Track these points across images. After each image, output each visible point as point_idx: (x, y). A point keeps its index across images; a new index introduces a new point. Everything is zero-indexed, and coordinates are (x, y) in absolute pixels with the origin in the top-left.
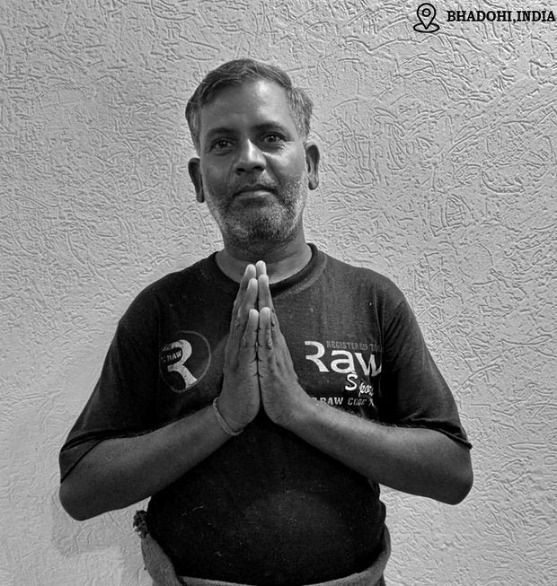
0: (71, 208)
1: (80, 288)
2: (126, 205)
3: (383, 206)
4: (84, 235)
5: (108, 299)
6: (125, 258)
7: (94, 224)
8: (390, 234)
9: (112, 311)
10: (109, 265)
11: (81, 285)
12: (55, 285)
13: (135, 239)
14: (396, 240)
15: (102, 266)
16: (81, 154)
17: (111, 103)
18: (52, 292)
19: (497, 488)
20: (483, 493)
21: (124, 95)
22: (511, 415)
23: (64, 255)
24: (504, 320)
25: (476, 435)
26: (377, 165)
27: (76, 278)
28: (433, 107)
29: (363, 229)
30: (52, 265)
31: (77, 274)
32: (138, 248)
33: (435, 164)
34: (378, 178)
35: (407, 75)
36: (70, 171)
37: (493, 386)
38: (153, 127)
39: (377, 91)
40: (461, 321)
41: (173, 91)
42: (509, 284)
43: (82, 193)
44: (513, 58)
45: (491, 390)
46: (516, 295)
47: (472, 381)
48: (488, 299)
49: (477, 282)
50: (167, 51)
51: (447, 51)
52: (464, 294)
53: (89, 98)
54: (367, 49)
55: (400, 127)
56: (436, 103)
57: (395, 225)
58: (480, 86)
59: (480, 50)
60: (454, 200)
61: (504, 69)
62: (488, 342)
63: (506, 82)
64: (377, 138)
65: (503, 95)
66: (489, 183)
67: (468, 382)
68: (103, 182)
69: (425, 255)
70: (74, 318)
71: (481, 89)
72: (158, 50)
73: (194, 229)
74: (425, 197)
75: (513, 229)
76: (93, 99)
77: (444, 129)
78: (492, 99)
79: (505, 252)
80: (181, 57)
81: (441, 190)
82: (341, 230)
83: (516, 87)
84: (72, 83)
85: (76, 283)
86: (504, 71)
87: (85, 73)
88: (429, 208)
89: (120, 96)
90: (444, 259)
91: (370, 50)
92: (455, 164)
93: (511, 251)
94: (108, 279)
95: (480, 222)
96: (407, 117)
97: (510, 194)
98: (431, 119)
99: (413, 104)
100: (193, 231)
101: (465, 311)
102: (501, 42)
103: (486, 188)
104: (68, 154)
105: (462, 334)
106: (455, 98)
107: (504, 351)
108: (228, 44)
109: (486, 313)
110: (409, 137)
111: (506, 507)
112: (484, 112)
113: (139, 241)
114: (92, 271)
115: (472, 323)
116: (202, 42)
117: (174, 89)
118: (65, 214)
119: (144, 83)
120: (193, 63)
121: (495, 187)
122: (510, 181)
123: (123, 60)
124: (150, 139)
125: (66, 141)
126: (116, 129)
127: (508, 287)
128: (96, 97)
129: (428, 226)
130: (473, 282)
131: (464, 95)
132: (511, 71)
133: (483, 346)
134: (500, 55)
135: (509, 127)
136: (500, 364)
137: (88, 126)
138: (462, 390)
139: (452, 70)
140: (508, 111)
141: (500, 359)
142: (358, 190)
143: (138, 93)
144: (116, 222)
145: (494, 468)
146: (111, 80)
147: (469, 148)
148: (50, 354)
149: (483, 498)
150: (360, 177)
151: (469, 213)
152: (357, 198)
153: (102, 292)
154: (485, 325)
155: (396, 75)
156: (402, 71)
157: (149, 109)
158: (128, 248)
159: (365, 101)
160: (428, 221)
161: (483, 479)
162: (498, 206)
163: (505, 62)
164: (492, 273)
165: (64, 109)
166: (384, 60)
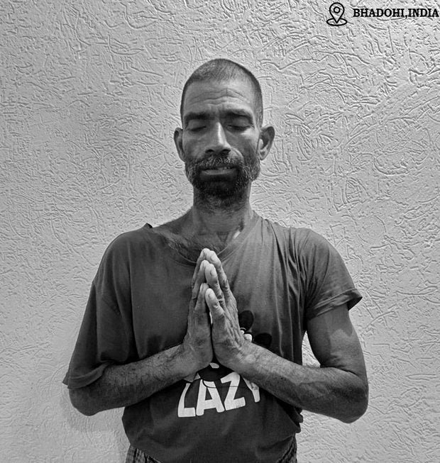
0: (53, 202)
1: (61, 262)
2: (94, 198)
3: (295, 189)
4: (64, 222)
5: (83, 270)
6: (96, 238)
7: (71, 213)
8: (301, 211)
9: (87, 280)
10: (83, 244)
11: (62, 260)
12: (43, 261)
13: (102, 223)
14: (307, 216)
15: (79, 246)
16: (60, 161)
17: (82, 121)
18: (41, 266)
19: (398, 412)
20: (387, 416)
21: (91, 114)
22: (407, 352)
23: (49, 238)
24: (397, 275)
25: (379, 369)
26: (289, 158)
27: (58, 255)
28: (332, 111)
29: (280, 208)
30: (40, 246)
31: (59, 251)
32: (105, 230)
33: (335, 155)
34: (290, 168)
35: (310, 86)
36: (52, 174)
37: (391, 329)
38: (114, 137)
39: (287, 100)
40: (362, 278)
41: (128, 110)
42: (400, 247)
43: (62, 190)
44: (395, 68)
45: (390, 332)
46: (406, 256)
47: (373, 325)
48: (384, 259)
49: (374, 246)
50: (122, 79)
51: (342, 66)
52: (363, 256)
53: (65, 118)
54: (278, 69)
55: (307, 127)
56: (334, 107)
57: (305, 204)
58: (369, 92)
59: (368, 63)
60: (352, 182)
61: (388, 77)
62: (385, 294)
63: (390, 88)
64: (288, 136)
65: (389, 98)
66: (380, 167)
67: (370, 326)
68: (77, 181)
69: (331, 227)
70: (57, 286)
71: (370, 94)
72: (116, 79)
73: (147, 213)
74: (329, 181)
75: (401, 203)
76: (68, 119)
77: (341, 127)
78: (379, 101)
79: (396, 222)
80: (133, 83)
81: (341, 174)
82: (263, 210)
83: (399, 91)
84: (51, 107)
85: (59, 259)
86: (388, 79)
87: (61, 99)
88: (332, 189)
89: (88, 115)
90: (346, 229)
91: (280, 69)
92: (351, 153)
93: (400, 220)
94: (83, 255)
95: (374, 198)
96: (311, 119)
97: (398, 175)
98: (330, 120)
99: (316, 109)
100: (146, 215)
101: (365, 270)
102: (385, 56)
103: (378, 172)
104: (50, 161)
105: (363, 288)
106: (349, 102)
107: (398, 300)
108: (170, 71)
109: (383, 271)
110: (314, 135)
111: (406, 427)
112: (373, 112)
113: (105, 225)
114: (70, 250)
115: (371, 278)
116: (149, 71)
117: (129, 108)
118: (49, 207)
119: (106, 104)
120: (142, 87)
121: (386, 170)
122: (398, 165)
123: (89, 88)
124: (112, 146)
125: (48, 151)
126: (86, 141)
127: (399, 249)
128: (70, 117)
129: (332, 203)
130: (371, 246)
131: (356, 100)
132: (394, 79)
133: (381, 297)
134: (384, 66)
135: (394, 123)
136: (396, 311)
137: (64, 140)
138: (366, 333)
139: (346, 81)
140: (392, 110)
141: (395, 307)
142: (275, 178)
143: (102, 112)
144: (88, 211)
145: (395, 395)
146: (81, 103)
147: (363, 141)
148: (40, 314)
149: (386, 420)
150: (276, 168)
151: (364, 192)
152: (274, 184)
153: (78, 265)
154: (382, 280)
155: (302, 88)
156: (306, 84)
157: (110, 124)
158: (97, 230)
159: (277, 109)
160: (332, 199)
161: (386, 405)
162: (388, 185)
163: (389, 72)
164: (385, 239)
165: (45, 127)
166: (291, 76)
